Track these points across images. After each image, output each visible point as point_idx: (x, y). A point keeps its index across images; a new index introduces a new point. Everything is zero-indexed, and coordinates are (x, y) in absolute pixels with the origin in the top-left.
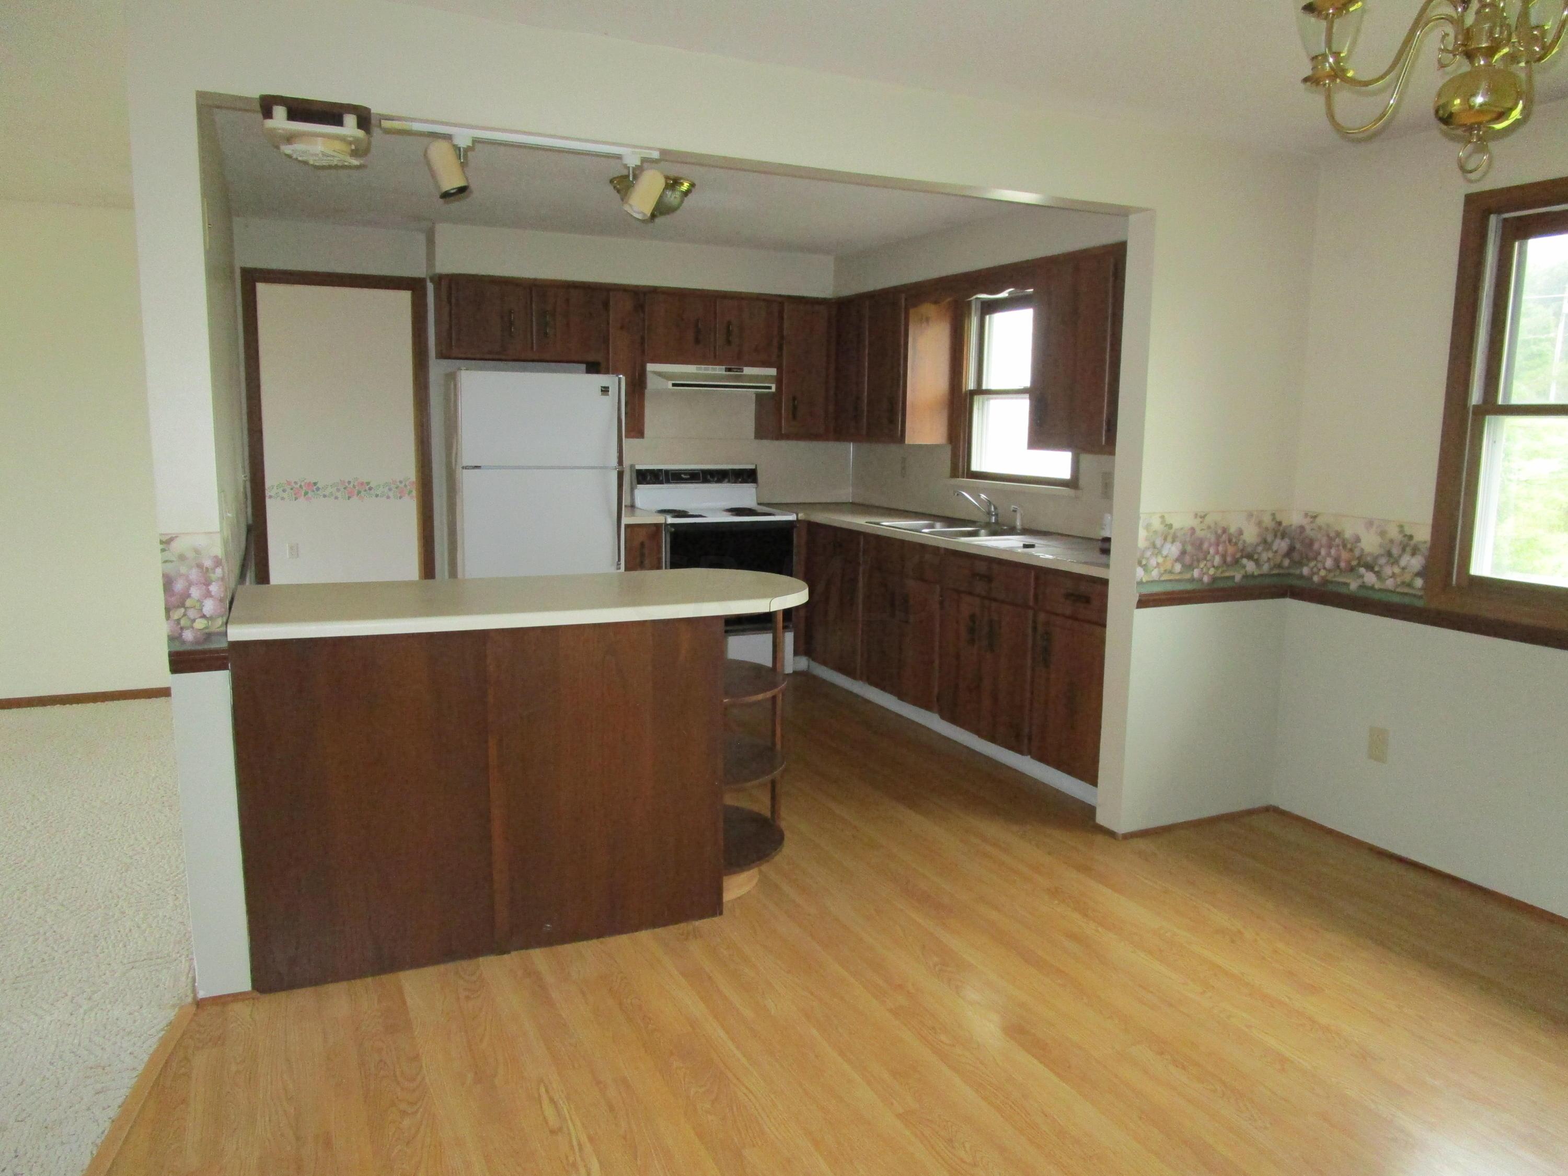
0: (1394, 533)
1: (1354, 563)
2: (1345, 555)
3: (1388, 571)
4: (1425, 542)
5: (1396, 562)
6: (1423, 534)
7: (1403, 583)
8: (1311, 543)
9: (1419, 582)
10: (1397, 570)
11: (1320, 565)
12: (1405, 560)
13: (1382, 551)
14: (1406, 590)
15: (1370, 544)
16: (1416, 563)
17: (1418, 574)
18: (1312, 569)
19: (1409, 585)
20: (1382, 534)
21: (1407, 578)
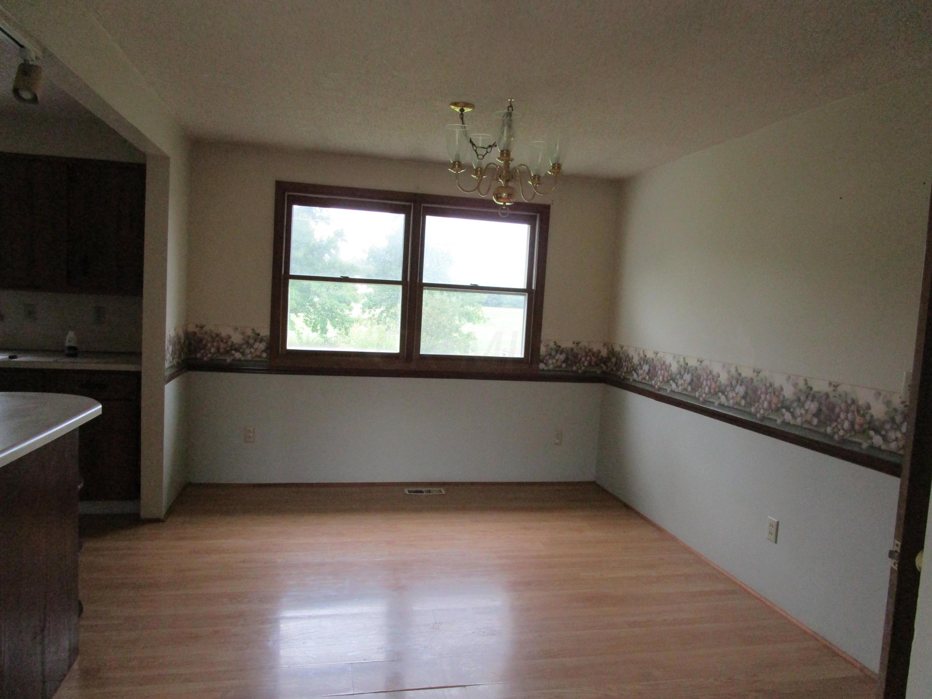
0: (249, 332)
1: (228, 349)
2: (222, 345)
3: (248, 351)
4: (266, 336)
5: (252, 346)
6: (265, 332)
7: (256, 356)
8: (201, 340)
9: (264, 355)
10: (252, 350)
11: (207, 352)
12: (257, 345)
13: (243, 342)
14: (258, 359)
15: (237, 338)
16: (262, 346)
17: (263, 351)
18: (203, 354)
19: (259, 357)
20: (243, 333)
21: (258, 353)
